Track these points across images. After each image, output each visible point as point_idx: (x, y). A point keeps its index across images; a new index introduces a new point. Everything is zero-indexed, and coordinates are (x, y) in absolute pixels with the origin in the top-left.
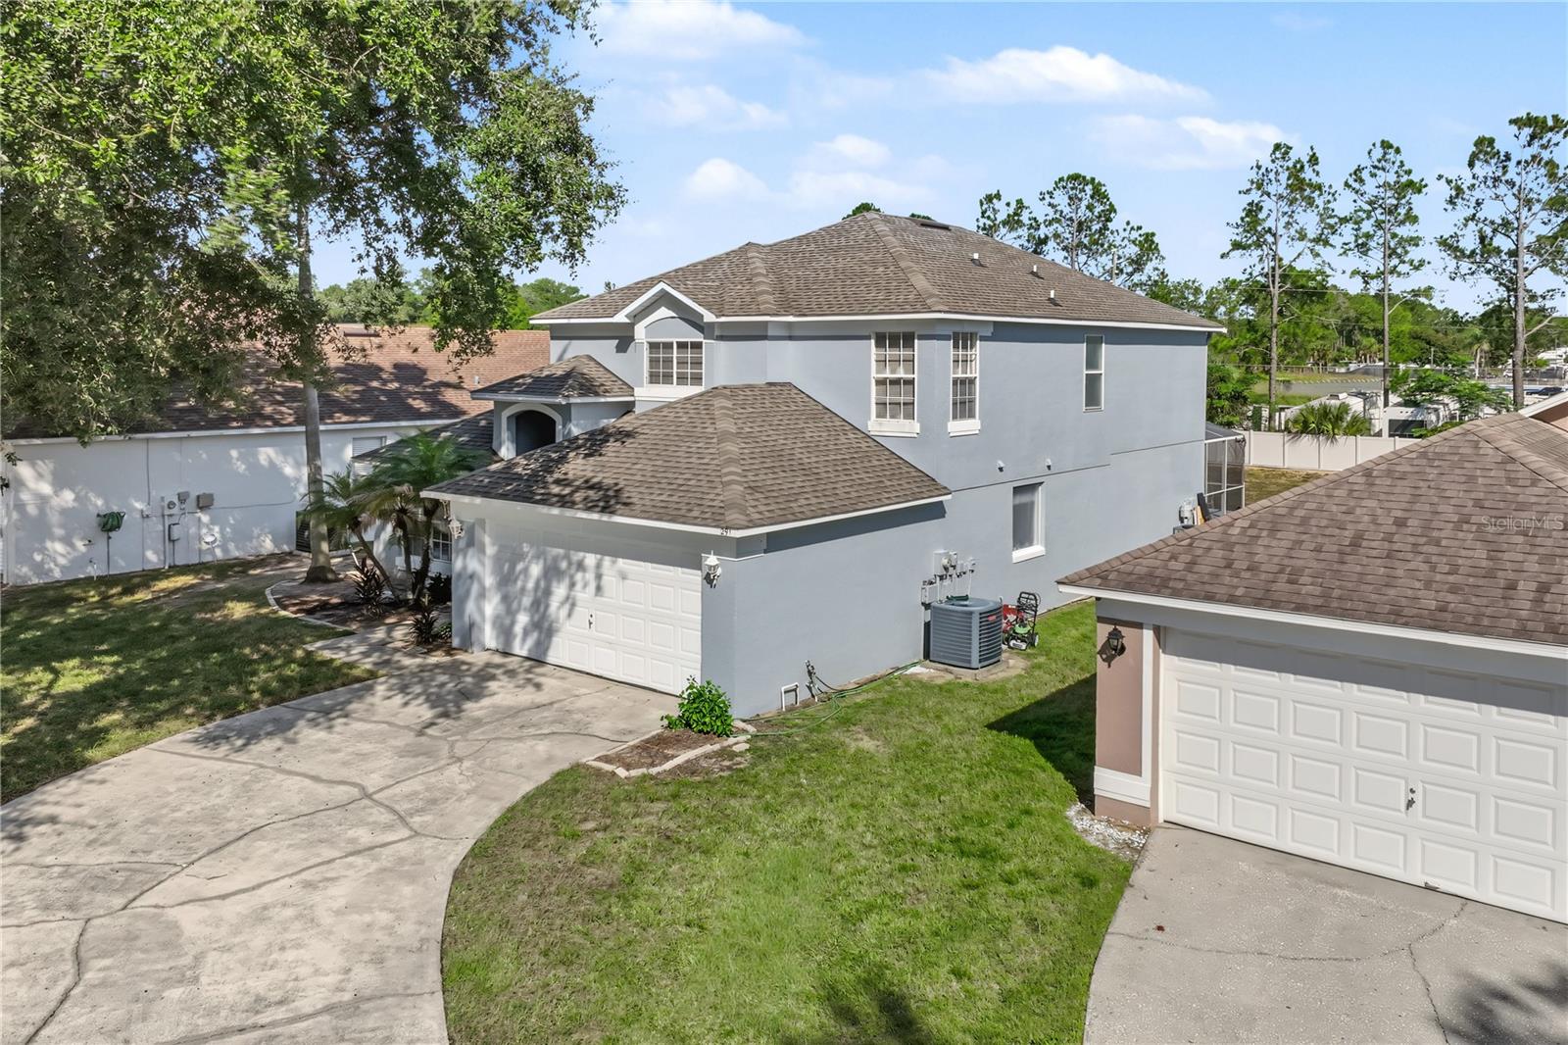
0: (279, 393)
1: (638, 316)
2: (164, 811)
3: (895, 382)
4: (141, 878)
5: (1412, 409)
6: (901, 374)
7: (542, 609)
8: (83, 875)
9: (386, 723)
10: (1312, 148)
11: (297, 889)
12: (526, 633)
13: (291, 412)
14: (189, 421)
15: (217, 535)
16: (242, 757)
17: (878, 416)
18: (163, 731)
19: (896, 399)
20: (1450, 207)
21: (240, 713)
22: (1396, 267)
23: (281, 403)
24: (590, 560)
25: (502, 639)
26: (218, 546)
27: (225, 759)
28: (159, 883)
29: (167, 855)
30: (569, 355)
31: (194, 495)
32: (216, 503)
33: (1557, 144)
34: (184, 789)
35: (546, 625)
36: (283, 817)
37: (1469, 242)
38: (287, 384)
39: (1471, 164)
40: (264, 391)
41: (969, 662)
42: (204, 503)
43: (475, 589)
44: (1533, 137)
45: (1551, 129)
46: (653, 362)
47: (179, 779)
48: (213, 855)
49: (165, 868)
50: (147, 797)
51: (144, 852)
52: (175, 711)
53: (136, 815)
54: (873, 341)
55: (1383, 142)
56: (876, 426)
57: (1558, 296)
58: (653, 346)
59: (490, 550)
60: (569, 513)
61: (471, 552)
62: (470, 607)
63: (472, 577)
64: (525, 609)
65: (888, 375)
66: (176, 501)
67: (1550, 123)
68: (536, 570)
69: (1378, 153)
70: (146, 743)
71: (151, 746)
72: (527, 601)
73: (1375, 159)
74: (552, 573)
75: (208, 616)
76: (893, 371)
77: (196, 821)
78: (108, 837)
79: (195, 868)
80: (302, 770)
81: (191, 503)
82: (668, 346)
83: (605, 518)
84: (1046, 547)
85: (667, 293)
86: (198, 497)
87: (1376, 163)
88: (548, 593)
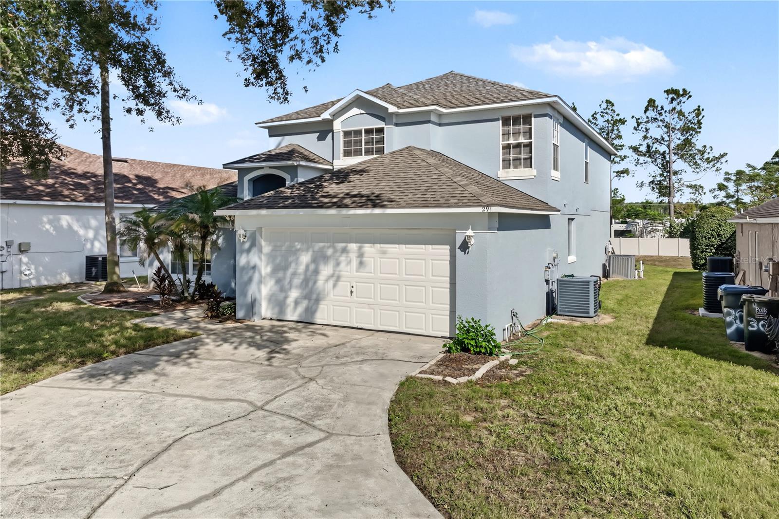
0: (71, 185)
1: (336, 115)
2: (77, 431)
3: (518, 146)
4: (85, 494)
5: (626, 225)
6: (522, 140)
7: (310, 284)
8: (16, 496)
9: (229, 360)
10: (573, 104)
11: (260, 490)
12: (297, 303)
13: (81, 195)
14: (14, 195)
15: (33, 271)
16: (126, 387)
17: (503, 169)
18: (45, 373)
19: (518, 156)
20: (635, 131)
21: (104, 359)
22: (614, 159)
23: (73, 190)
24: (353, 247)
25: (276, 310)
26: (33, 278)
27: (113, 389)
28: (108, 498)
29: (101, 470)
30: (283, 145)
31: (17, 242)
32: (32, 249)
33: (684, 102)
34: (86, 413)
35: (314, 296)
36: (196, 429)
37: (643, 149)
38: (76, 180)
39: (645, 112)
40: (61, 183)
41: (588, 313)
42: (23, 249)
43: (256, 277)
44: (673, 99)
45: (682, 95)
46: (347, 143)
47: (77, 406)
48: (150, 466)
49: (107, 482)
50: (53, 421)
51: (76, 468)
52: (50, 359)
53: (49, 437)
54: (501, 121)
55: (607, 101)
56: (503, 174)
57: (683, 173)
58: (347, 134)
59: (267, 249)
60: (344, 211)
61: (254, 250)
62: (252, 289)
63: (254, 267)
64: (296, 287)
65: (512, 141)
66: (4, 245)
67: (681, 93)
68: (305, 258)
69: (604, 105)
70: (33, 382)
71: (36, 384)
72: (297, 281)
73: (602, 108)
74: (319, 258)
75: (43, 310)
76: (515, 139)
77: (113, 437)
78: (29, 457)
79: (138, 479)
80: (188, 393)
81: (15, 248)
82: (358, 133)
83: (377, 211)
84: (576, 257)
85: (361, 97)
86: (20, 245)
87: (603, 111)
88: (316, 272)
